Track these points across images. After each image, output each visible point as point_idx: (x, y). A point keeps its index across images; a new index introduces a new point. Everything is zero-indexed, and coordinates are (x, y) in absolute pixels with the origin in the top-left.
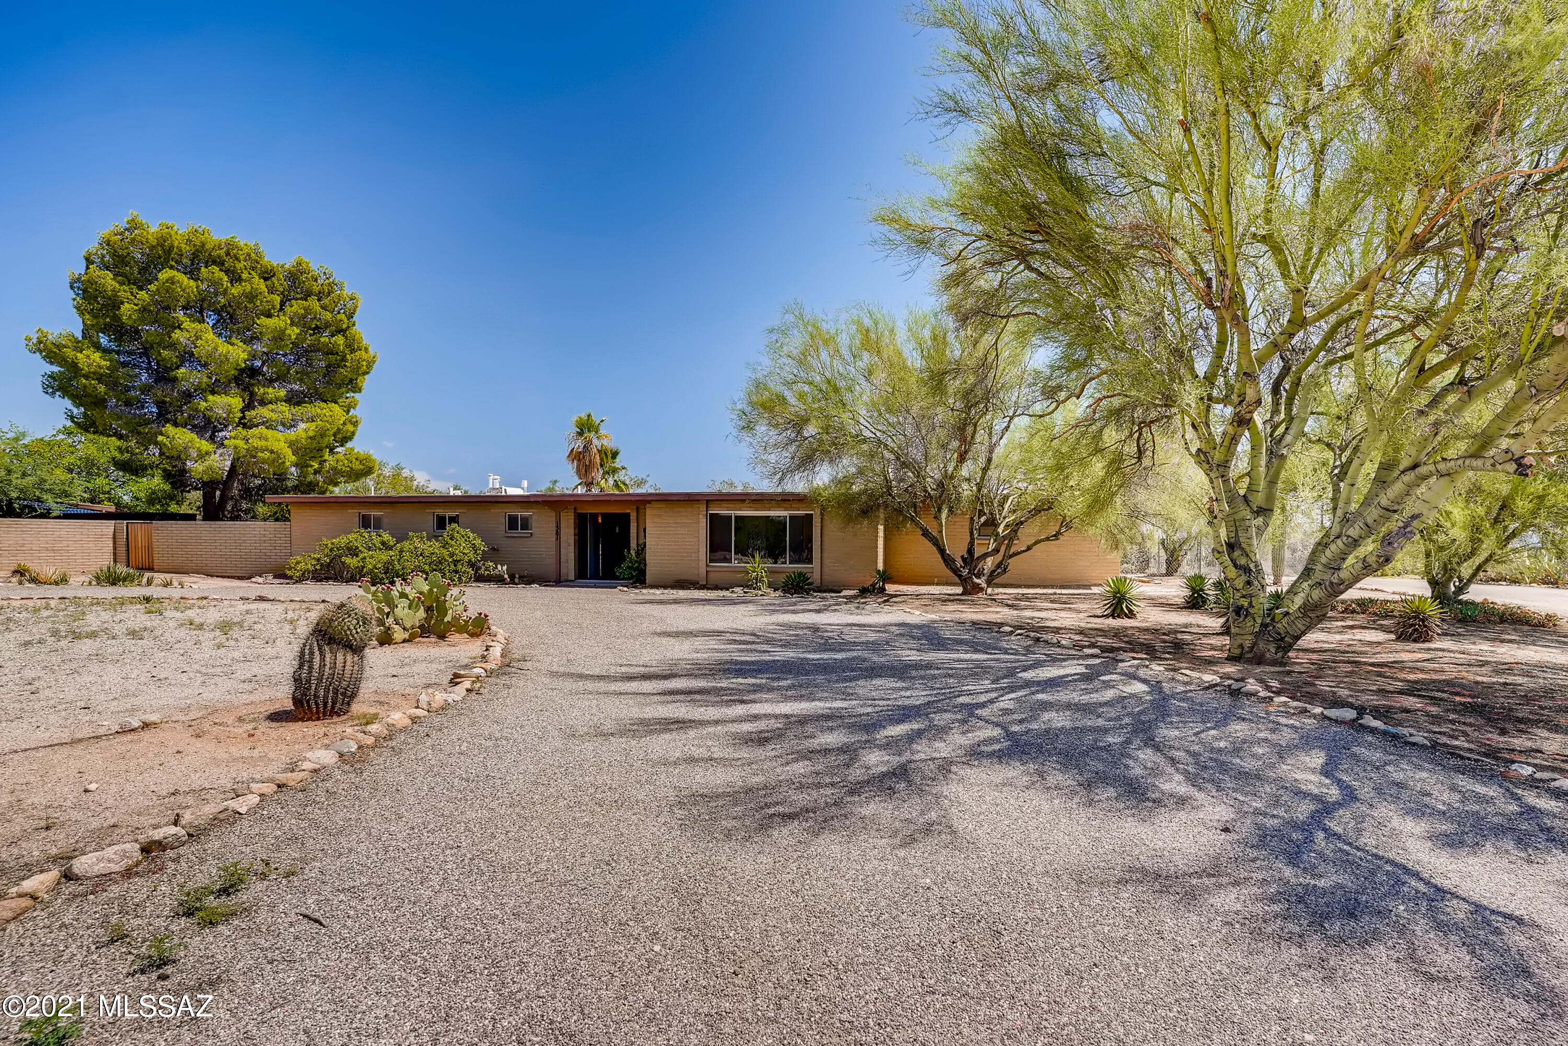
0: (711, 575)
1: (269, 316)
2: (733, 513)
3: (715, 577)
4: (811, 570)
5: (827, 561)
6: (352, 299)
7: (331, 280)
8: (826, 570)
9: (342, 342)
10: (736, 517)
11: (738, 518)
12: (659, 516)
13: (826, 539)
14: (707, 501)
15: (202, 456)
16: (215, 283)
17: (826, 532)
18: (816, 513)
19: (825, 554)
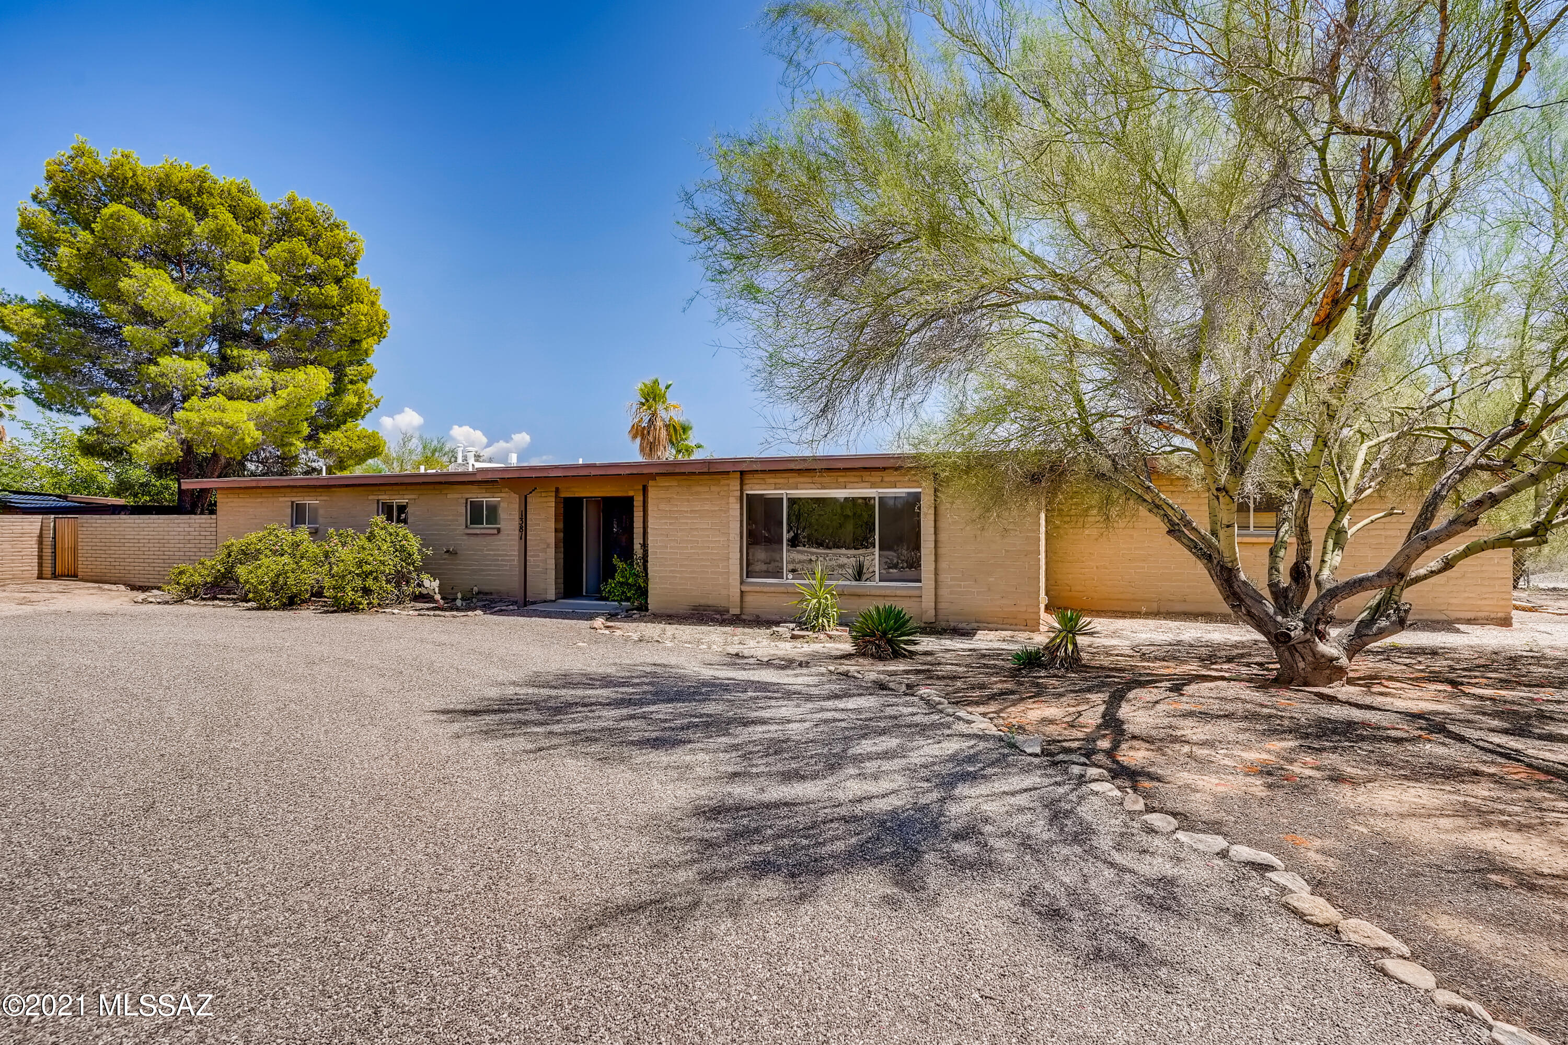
0: (749, 599)
1: (247, 261)
2: (785, 493)
3: (757, 602)
4: (916, 593)
5: (945, 577)
6: (352, 242)
7: (332, 221)
8: (944, 592)
9: (335, 293)
10: (789, 499)
11: (792, 501)
12: (669, 500)
13: (943, 536)
14: (742, 473)
15: (146, 433)
16: (176, 223)
17: (942, 524)
18: (925, 490)
19: (943, 565)
